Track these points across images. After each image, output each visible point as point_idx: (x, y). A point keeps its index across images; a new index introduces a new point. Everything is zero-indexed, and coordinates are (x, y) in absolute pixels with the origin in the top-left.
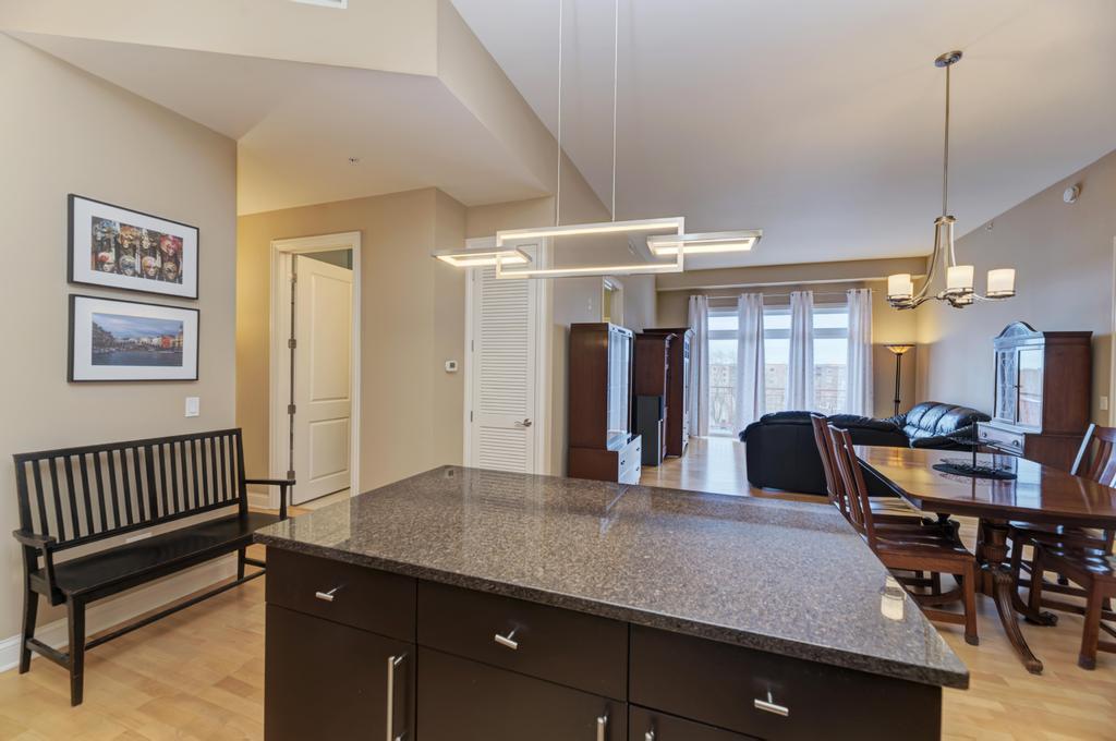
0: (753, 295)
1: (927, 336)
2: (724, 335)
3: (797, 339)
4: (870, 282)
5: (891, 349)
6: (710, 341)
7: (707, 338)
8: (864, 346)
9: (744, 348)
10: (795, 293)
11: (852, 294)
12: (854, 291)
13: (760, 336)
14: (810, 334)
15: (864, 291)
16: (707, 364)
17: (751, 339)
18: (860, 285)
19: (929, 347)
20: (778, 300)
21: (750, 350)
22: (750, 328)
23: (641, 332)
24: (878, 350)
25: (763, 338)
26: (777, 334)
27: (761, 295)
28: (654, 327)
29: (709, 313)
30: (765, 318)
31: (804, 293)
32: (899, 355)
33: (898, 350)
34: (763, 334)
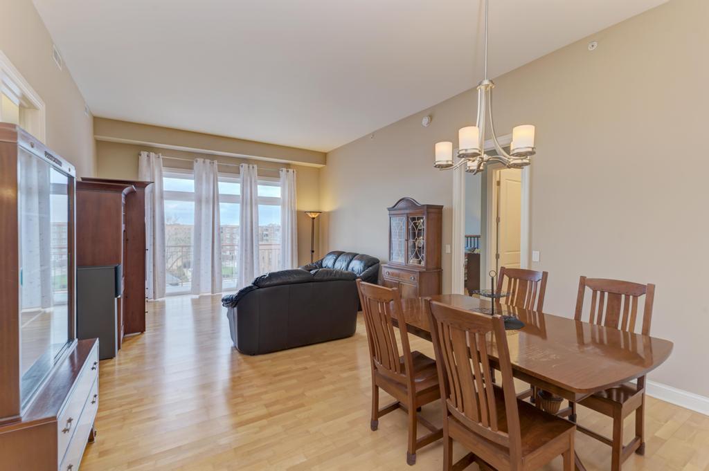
0: (208, 161)
1: (327, 206)
2: (179, 196)
3: (246, 204)
4: (295, 166)
5: (309, 214)
6: (165, 201)
7: (162, 198)
8: (292, 211)
9: (201, 209)
10: (243, 164)
11: (283, 172)
12: (284, 170)
13: (215, 199)
14: (256, 200)
15: (291, 171)
16: (163, 224)
17: (207, 202)
18: (288, 166)
19: (329, 214)
20: (230, 168)
21: (206, 211)
22: (206, 191)
23: (81, 180)
24: (300, 215)
25: (218, 202)
26: (230, 198)
27: (216, 162)
28: (92, 176)
29: (164, 173)
30: (220, 184)
31: (251, 166)
32: (313, 218)
33: (313, 215)
34: (218, 197)
